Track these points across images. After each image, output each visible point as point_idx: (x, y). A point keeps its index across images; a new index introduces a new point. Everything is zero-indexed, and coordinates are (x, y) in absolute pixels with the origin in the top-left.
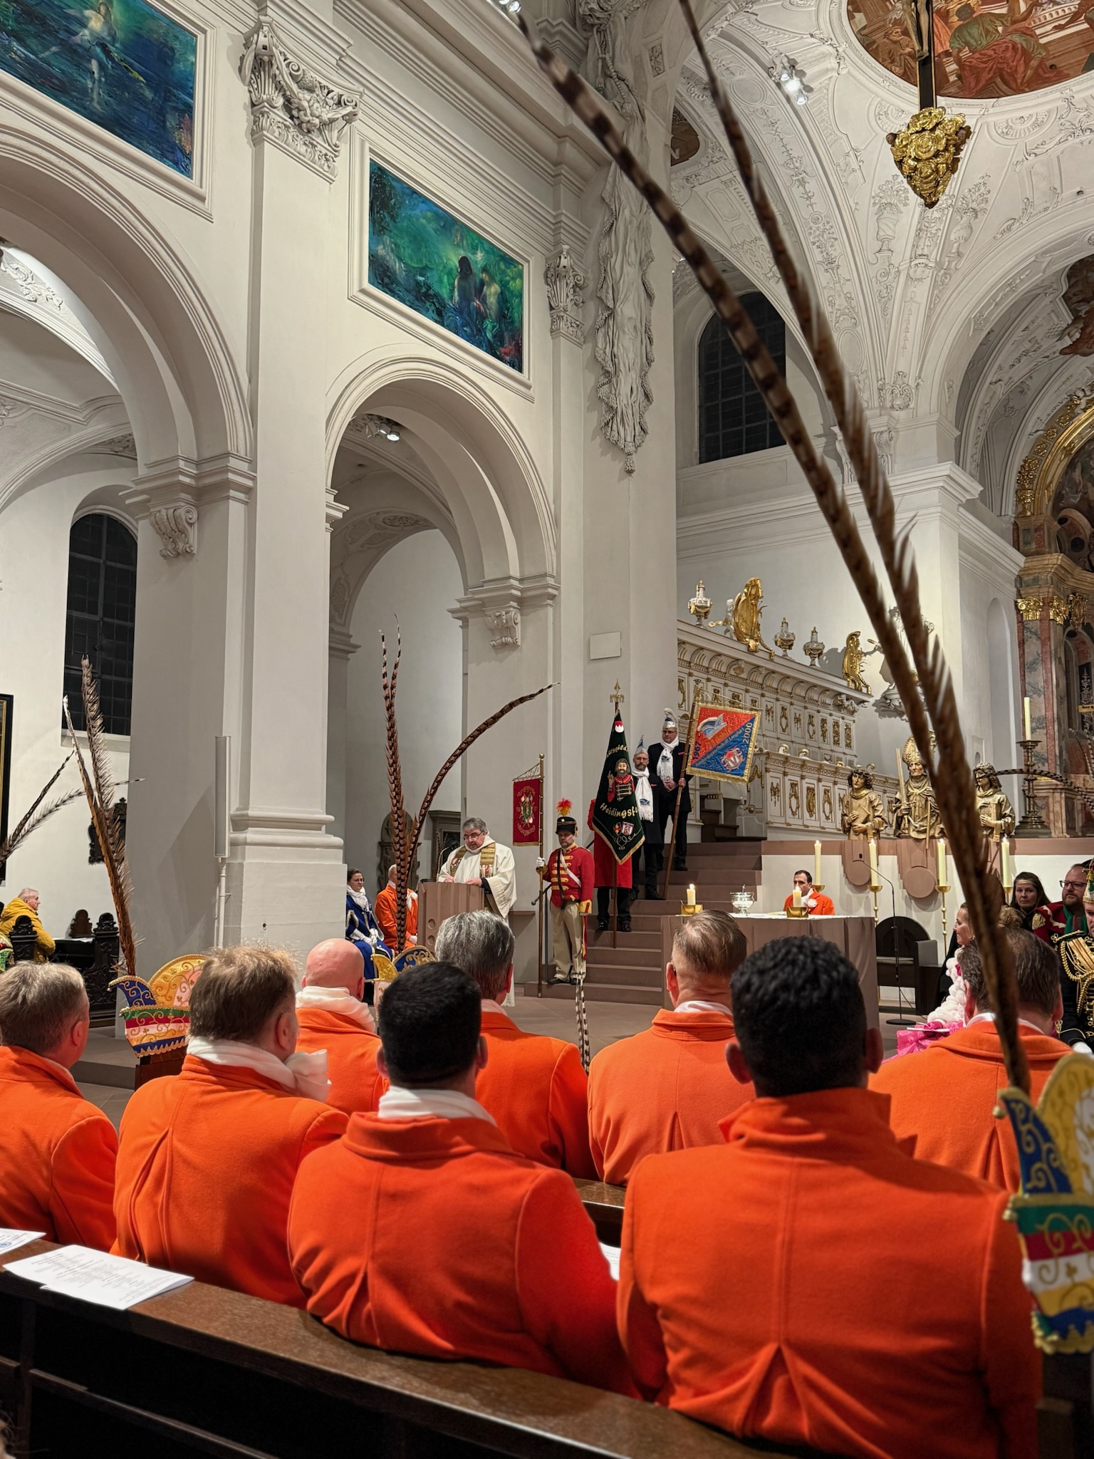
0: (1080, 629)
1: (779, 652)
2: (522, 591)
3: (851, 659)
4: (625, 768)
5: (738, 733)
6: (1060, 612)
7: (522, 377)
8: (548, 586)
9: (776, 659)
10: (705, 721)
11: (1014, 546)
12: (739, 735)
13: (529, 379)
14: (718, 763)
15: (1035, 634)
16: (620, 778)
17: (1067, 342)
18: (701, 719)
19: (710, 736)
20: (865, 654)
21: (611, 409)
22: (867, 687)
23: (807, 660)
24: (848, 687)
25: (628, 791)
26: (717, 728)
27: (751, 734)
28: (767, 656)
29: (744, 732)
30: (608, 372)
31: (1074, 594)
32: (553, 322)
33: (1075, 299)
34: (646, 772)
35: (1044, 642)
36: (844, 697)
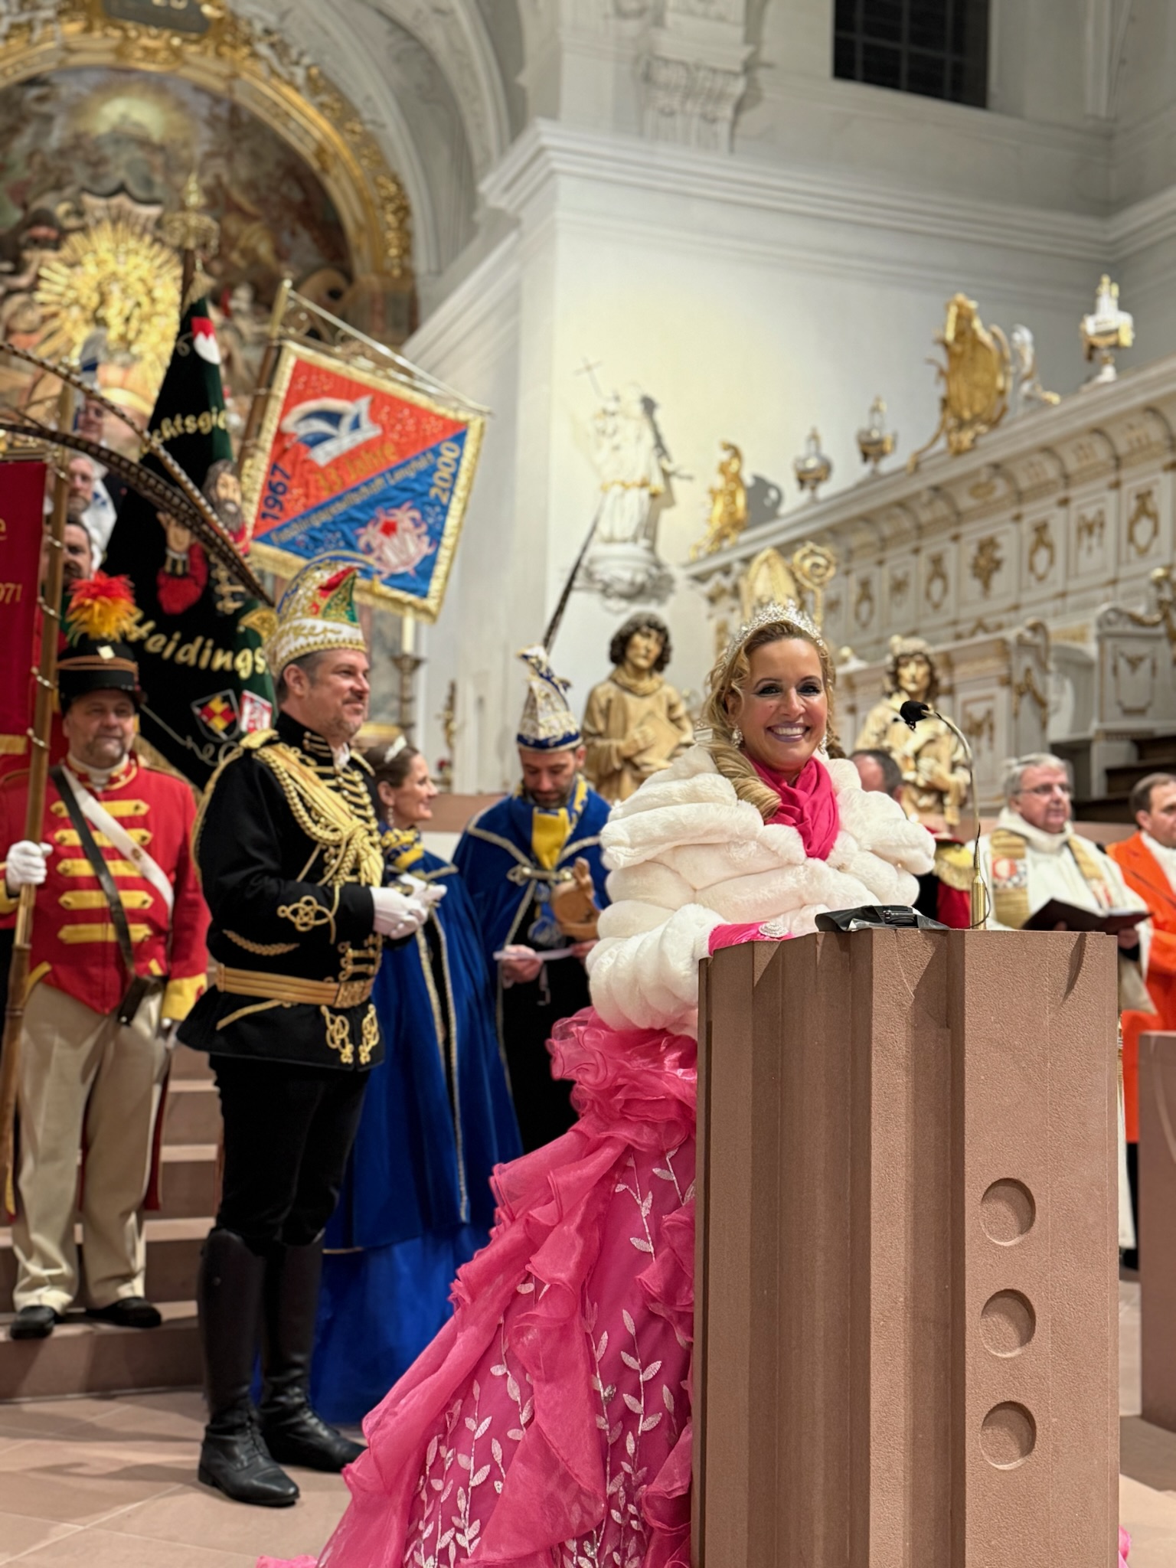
5: (416, 465)
12: (420, 471)
18: (294, 399)
27: (453, 476)
29: (433, 469)
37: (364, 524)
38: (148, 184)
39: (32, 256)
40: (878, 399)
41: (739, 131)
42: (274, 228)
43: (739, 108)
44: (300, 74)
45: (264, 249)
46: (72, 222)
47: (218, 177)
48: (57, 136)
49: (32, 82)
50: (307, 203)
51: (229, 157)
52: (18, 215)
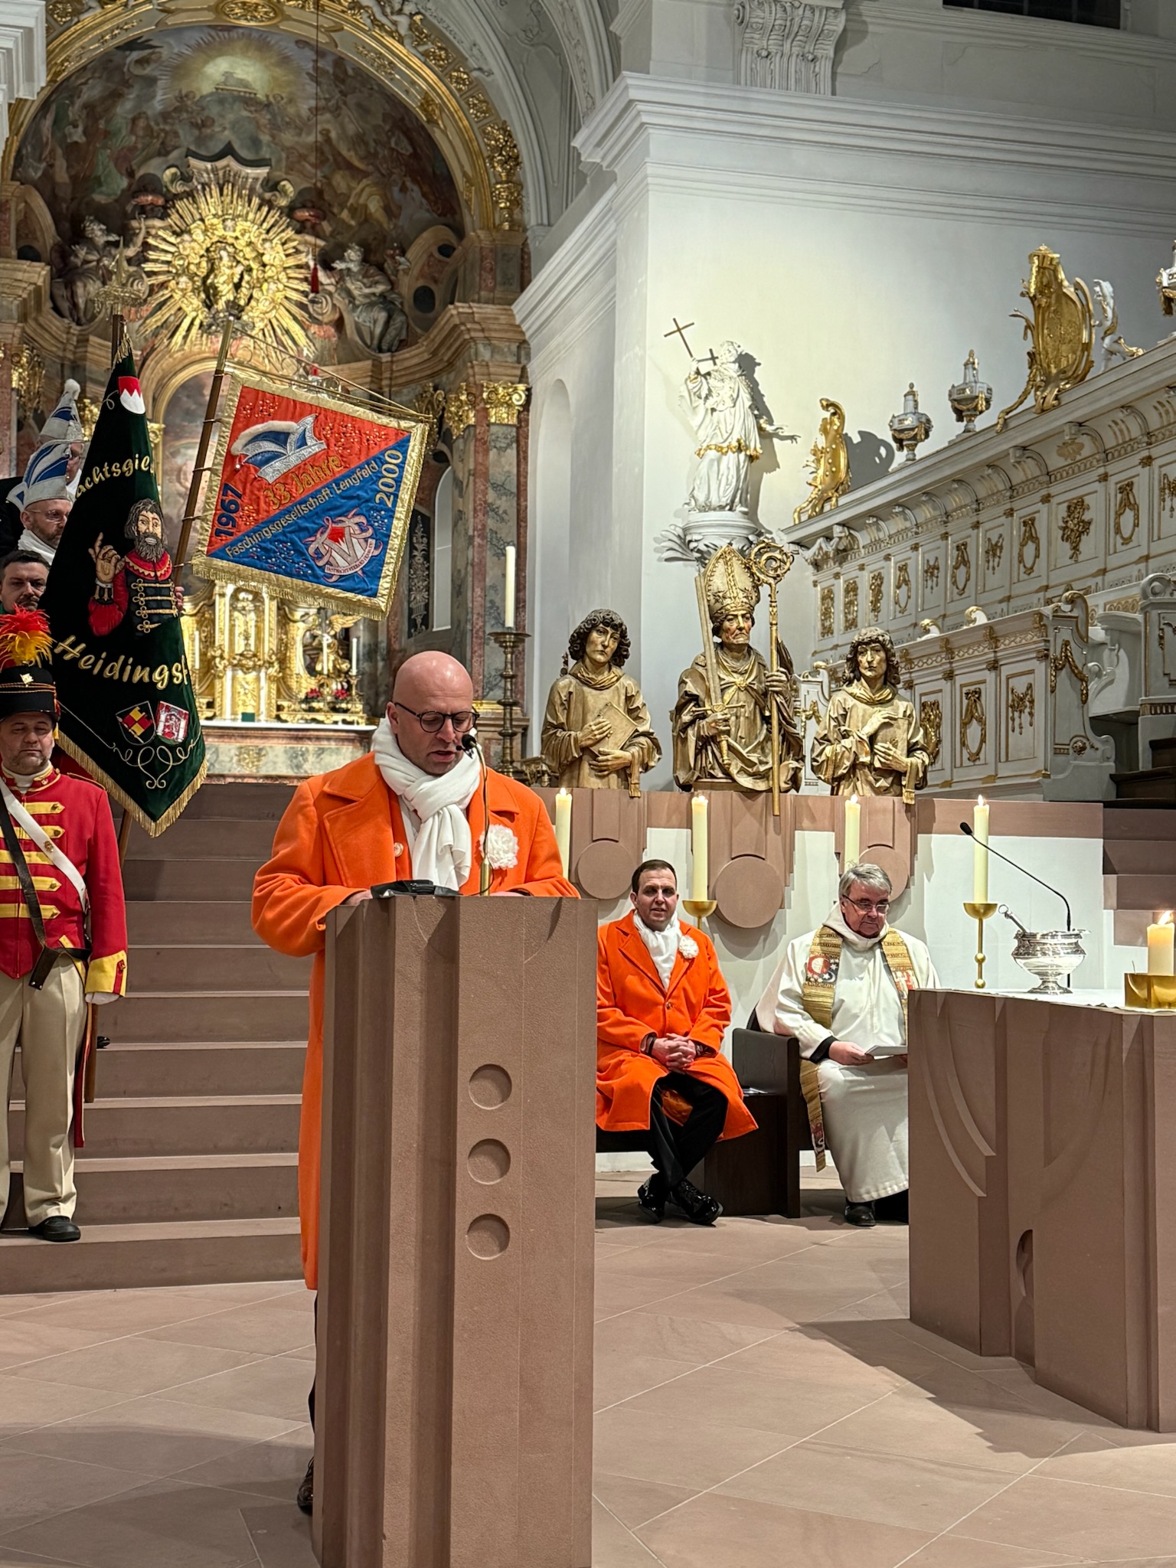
5: (366, 473)
6: (25, 378)
12: (364, 481)
14: (300, 553)
16: (144, 562)
25: (170, 606)
29: (377, 475)
37: (313, 533)
38: (256, 143)
39: (139, 224)
40: (971, 354)
41: (840, 70)
42: (384, 185)
43: (840, 46)
44: (403, 21)
45: (374, 206)
46: (178, 188)
47: (326, 134)
48: (160, 99)
49: (131, 45)
50: (415, 155)
51: (336, 111)
52: (124, 183)
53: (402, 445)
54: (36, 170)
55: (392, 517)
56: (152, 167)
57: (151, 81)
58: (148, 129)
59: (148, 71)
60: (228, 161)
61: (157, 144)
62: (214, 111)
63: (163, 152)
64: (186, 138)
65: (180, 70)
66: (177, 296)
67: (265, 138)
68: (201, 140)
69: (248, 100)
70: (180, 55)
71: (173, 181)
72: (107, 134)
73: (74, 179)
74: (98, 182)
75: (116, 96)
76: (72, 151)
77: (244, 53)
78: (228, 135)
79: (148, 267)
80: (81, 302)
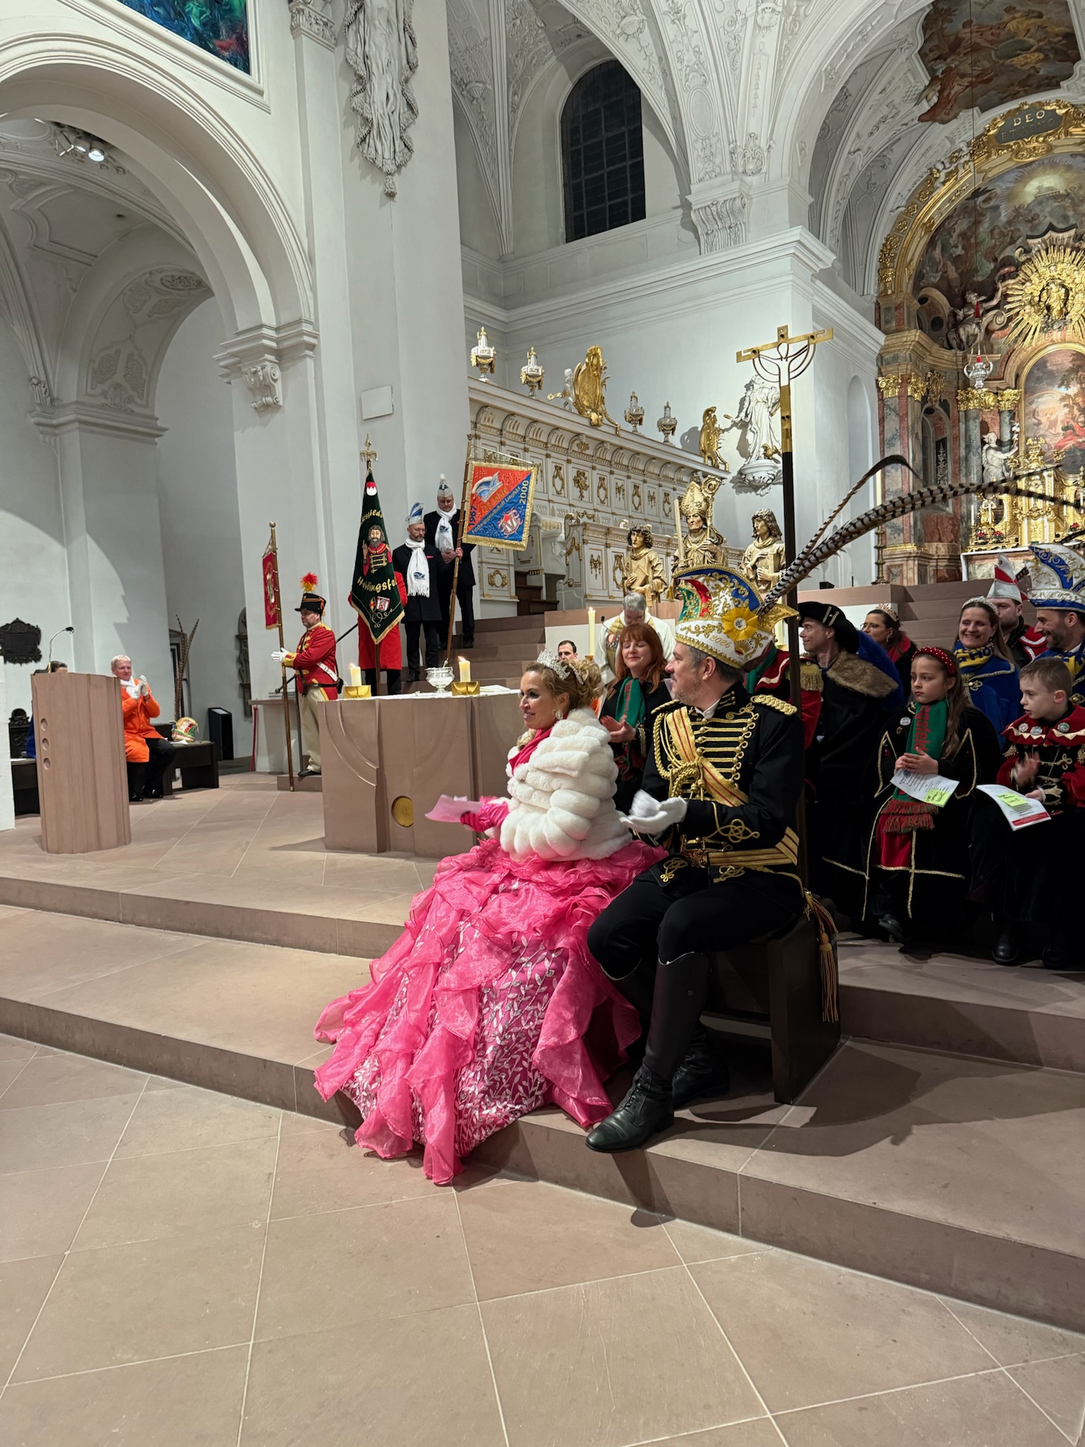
0: (937, 406)
1: (630, 427)
2: (277, 341)
3: (708, 435)
4: (379, 536)
5: (514, 493)
6: (918, 389)
7: (251, 79)
8: (302, 333)
9: (622, 434)
10: (480, 482)
11: (876, 325)
12: (516, 495)
13: (259, 82)
14: (496, 528)
15: (894, 411)
16: (374, 548)
17: (925, 106)
18: (475, 480)
19: (485, 498)
20: (723, 431)
21: (367, 121)
22: (725, 463)
23: (660, 437)
24: (704, 464)
25: (382, 562)
26: (493, 489)
27: (527, 493)
28: (613, 431)
29: (520, 492)
30: (361, 77)
31: (932, 372)
32: (293, 17)
33: (931, 56)
34: (423, 544)
35: (902, 418)
36: (700, 474)
37: (499, 520)
38: (1066, 218)
39: (1000, 286)
46: (1023, 258)
52: (992, 266)
53: (528, 478)
54: (935, 277)
55: (525, 508)
56: (1007, 252)
57: (997, 208)
58: (1002, 234)
59: (992, 203)
60: (1051, 233)
61: (1008, 239)
62: (1037, 210)
63: (1013, 241)
64: (1025, 229)
65: (1010, 196)
66: (1025, 318)
67: (1070, 213)
68: (1032, 229)
69: (1056, 197)
70: (1007, 188)
71: (1021, 254)
72: (977, 244)
73: (961, 274)
74: (976, 271)
75: (977, 223)
76: (957, 260)
77: (1044, 173)
78: (1049, 219)
79: (1008, 307)
80: (964, 338)
